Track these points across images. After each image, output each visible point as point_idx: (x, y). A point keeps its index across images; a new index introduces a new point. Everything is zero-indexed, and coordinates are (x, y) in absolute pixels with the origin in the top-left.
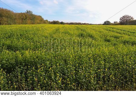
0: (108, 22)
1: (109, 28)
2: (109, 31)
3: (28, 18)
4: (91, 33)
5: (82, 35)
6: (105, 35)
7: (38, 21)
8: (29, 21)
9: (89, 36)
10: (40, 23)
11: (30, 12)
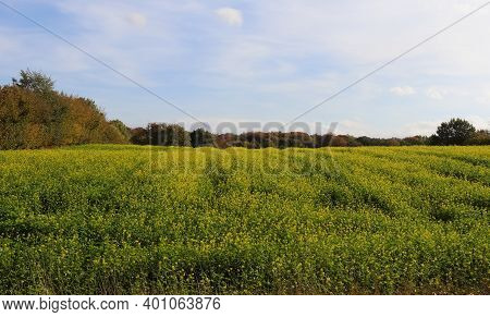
0: (459, 125)
1: (455, 164)
2: (458, 175)
3: (31, 116)
4: (374, 188)
5: (334, 199)
6: (431, 198)
7: (79, 130)
8: (33, 131)
9: (366, 201)
10: (85, 141)
11: (39, 79)
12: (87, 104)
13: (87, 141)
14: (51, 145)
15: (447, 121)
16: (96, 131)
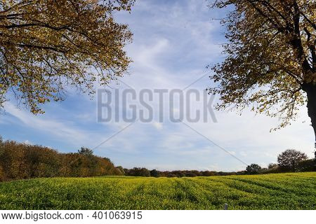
3: (83, 164)
11: (87, 150)
12: (107, 160)
13: (107, 174)
14: (91, 176)
15: (250, 165)
16: (110, 171)
